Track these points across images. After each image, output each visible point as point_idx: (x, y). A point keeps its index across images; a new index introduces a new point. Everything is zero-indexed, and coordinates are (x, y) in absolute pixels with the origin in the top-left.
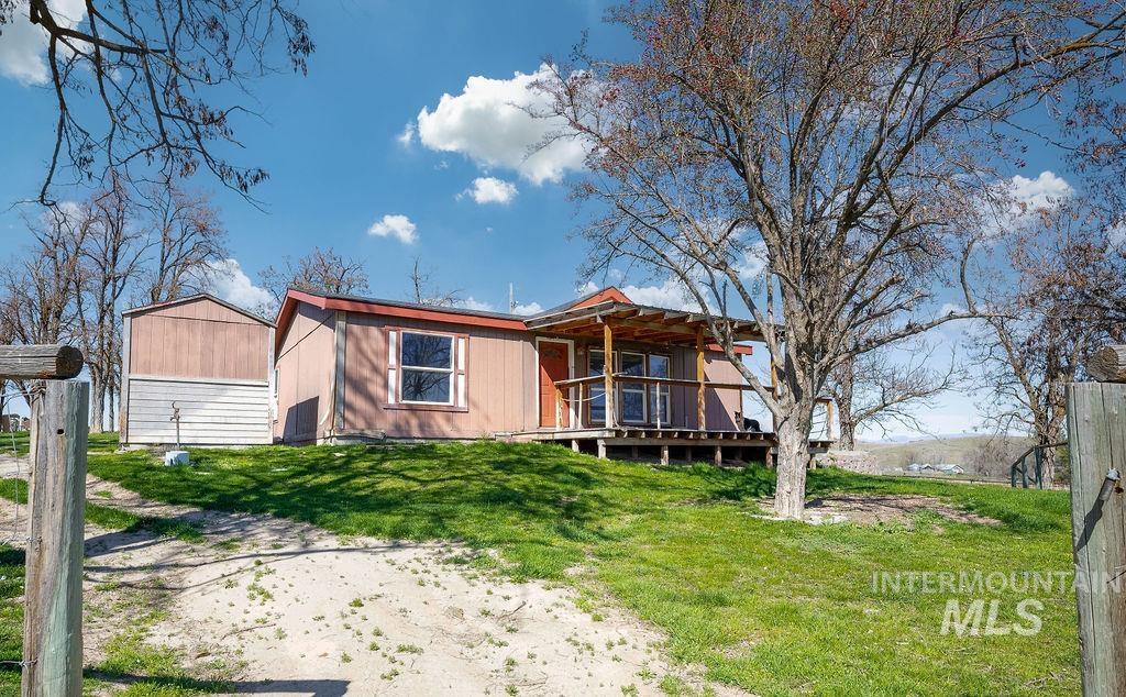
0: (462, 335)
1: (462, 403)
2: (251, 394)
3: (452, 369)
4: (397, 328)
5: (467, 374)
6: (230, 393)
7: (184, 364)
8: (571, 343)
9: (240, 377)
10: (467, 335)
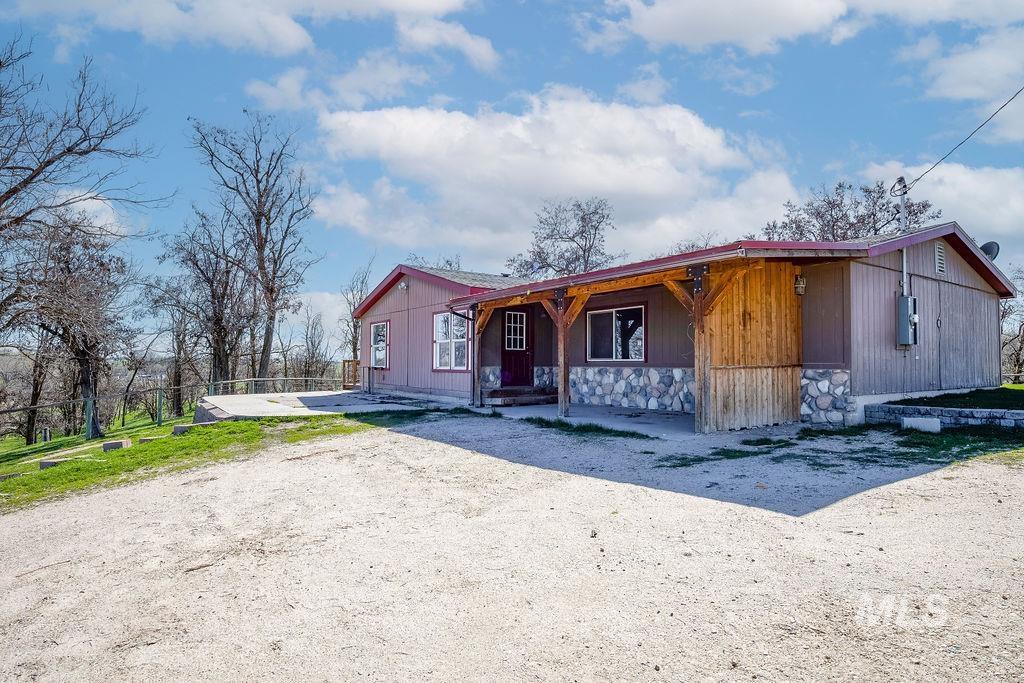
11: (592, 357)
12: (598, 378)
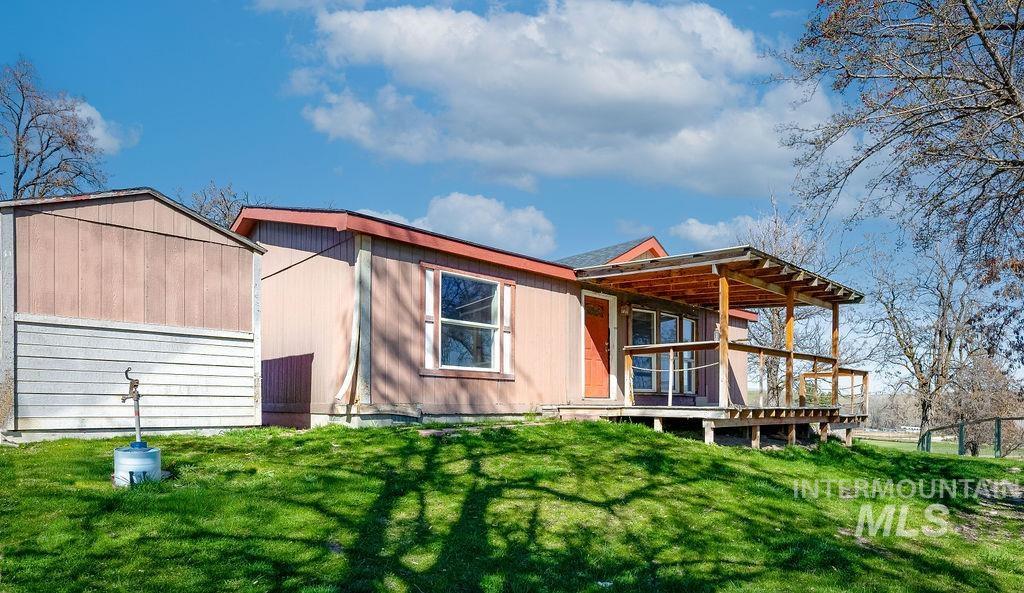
0: (509, 282)
1: (507, 370)
2: (227, 351)
3: (498, 325)
4: (434, 266)
5: (512, 330)
6: (195, 349)
7: (117, 301)
8: (613, 300)
9: (211, 326)
10: (513, 282)
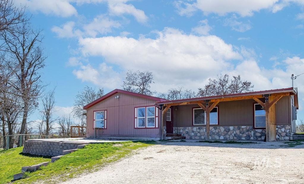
11: (195, 124)
12: (198, 130)
